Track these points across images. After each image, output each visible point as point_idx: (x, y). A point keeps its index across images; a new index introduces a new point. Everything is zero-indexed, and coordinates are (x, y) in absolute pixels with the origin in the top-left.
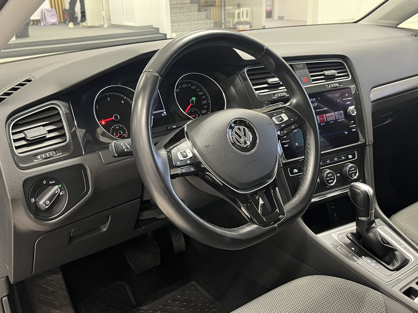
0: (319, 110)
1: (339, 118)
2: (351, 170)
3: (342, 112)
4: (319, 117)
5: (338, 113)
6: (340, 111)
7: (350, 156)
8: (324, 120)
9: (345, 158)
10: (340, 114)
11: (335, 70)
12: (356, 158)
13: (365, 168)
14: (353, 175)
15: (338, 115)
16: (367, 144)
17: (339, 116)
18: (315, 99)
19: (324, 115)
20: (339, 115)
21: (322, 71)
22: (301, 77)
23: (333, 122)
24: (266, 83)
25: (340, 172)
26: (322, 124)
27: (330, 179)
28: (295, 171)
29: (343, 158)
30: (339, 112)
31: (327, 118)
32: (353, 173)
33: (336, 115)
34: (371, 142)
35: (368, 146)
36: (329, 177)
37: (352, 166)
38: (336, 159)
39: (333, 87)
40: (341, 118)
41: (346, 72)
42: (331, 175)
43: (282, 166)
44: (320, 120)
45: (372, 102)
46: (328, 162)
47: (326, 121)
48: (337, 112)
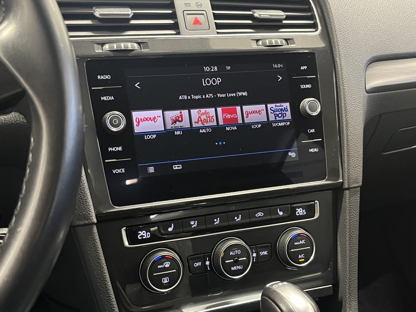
0: (224, 95)
1: (278, 118)
2: (296, 244)
3: (287, 105)
4: (223, 112)
5: (276, 106)
6: (282, 104)
7: (300, 212)
8: (237, 119)
9: (286, 215)
10: (282, 110)
11: (284, 10)
12: (315, 218)
13: (338, 243)
14: (300, 257)
15: (274, 111)
16: (346, 186)
17: (278, 115)
18: (216, 68)
19: (238, 108)
20: (278, 113)
21: (249, 9)
22: (188, 14)
23: (260, 126)
24: (91, 17)
25: (268, 246)
26: (228, 129)
27: (236, 263)
28: (142, 236)
29: (281, 213)
30: (278, 104)
31: (245, 115)
32: (301, 252)
33: (269, 111)
34: (357, 183)
35: (347, 192)
36: (232, 257)
37: (299, 235)
38: (260, 214)
39: (268, 44)
40: (281, 119)
41: (312, 17)
42: (239, 252)
43: (95, 220)
44: (225, 120)
45: (368, 92)
46: (238, 219)
47: (240, 121)
48: (273, 105)
